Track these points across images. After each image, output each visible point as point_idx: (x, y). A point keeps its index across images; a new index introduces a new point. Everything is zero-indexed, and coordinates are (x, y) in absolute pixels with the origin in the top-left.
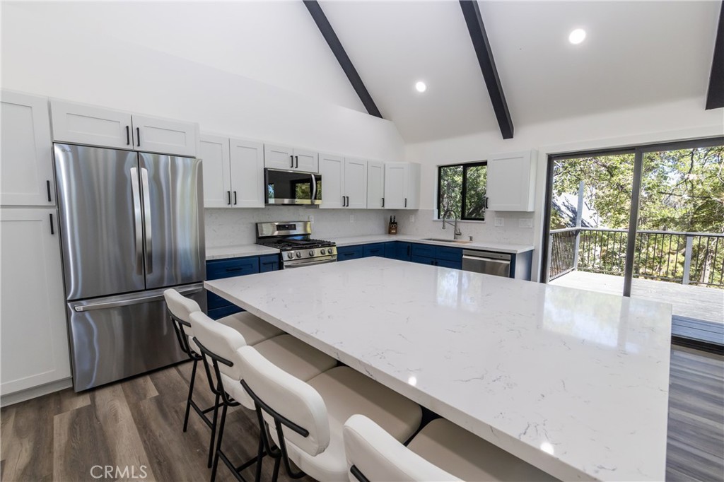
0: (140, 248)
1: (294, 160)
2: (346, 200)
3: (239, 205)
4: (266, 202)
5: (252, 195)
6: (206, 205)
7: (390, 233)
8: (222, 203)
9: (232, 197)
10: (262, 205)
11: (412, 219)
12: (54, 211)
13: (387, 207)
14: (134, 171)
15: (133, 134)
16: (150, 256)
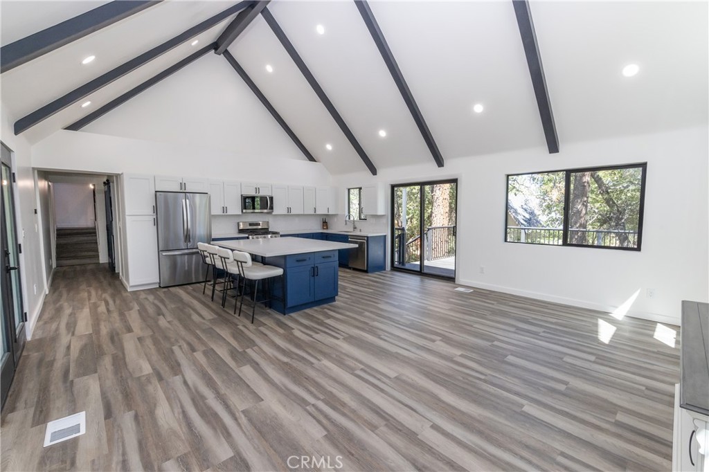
0: (185, 233)
1: (257, 190)
2: (289, 209)
3: (228, 213)
4: (242, 211)
5: (235, 208)
6: (212, 214)
7: (323, 229)
8: (220, 213)
9: (225, 209)
10: (240, 213)
11: (336, 219)
12: (155, 217)
13: (317, 213)
14: (184, 201)
15: (183, 185)
16: (189, 236)
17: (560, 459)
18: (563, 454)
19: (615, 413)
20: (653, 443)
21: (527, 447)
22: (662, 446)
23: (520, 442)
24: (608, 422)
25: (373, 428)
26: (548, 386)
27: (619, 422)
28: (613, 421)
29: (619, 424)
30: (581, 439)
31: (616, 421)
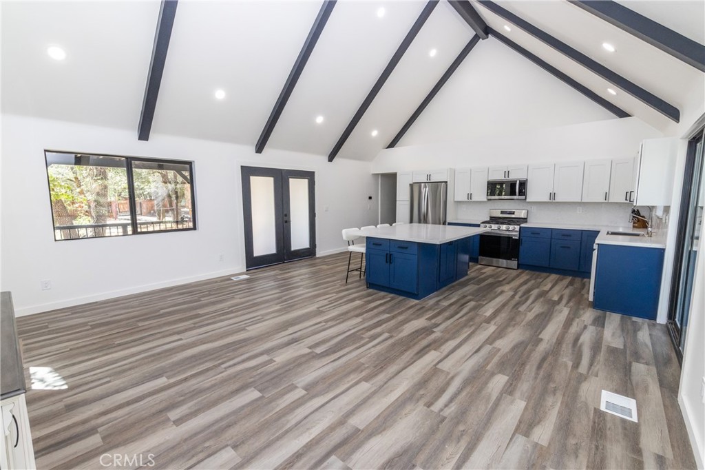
1: (507, 173)
2: (552, 195)
3: (473, 200)
5: (481, 194)
6: (456, 200)
8: (465, 199)
9: (470, 196)
10: (486, 200)
13: (611, 200)
14: (424, 189)
15: (428, 176)
17: (108, 379)
18: (109, 382)
19: (104, 438)
20: (53, 442)
21: (130, 369)
22: (44, 446)
23: (136, 367)
24: (102, 425)
25: (194, 324)
26: (182, 405)
27: (94, 434)
28: (99, 430)
29: (92, 431)
30: (108, 396)
31: (97, 432)
